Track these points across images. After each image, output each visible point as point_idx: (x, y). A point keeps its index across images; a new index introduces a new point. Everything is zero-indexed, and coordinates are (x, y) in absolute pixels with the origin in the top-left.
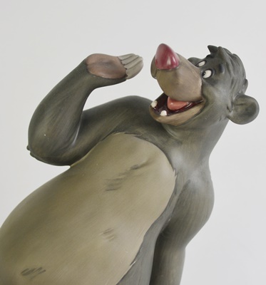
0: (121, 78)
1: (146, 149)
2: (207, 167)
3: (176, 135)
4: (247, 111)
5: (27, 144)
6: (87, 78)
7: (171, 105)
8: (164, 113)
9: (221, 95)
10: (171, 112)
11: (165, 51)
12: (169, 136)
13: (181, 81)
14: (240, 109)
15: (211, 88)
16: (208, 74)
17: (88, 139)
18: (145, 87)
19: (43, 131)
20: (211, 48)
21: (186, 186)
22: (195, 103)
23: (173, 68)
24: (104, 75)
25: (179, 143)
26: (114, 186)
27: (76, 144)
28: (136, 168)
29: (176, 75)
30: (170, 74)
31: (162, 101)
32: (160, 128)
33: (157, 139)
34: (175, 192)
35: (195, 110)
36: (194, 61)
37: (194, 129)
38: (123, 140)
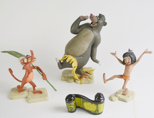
0: (85, 19)
1: (89, 31)
2: (100, 34)
3: (94, 28)
4: (105, 24)
5: (70, 31)
6: (80, 20)
7: (93, 23)
8: (92, 25)
9: (101, 22)
10: (93, 24)
11: (91, 15)
12: (93, 29)
13: (94, 19)
14: (104, 24)
15: (99, 20)
16: (99, 18)
17: (80, 30)
18: (89, 21)
19: (73, 29)
20: (99, 14)
21: (96, 37)
22: (97, 23)
23: (93, 17)
24: (82, 19)
25: (95, 30)
26: (84, 37)
27: (78, 30)
28: (87, 34)
29: (93, 18)
30: (92, 18)
31: (92, 23)
32: (92, 27)
33: (91, 29)
34: (94, 37)
35: (97, 24)
36: (97, 16)
37: (97, 27)
38: (85, 29)
